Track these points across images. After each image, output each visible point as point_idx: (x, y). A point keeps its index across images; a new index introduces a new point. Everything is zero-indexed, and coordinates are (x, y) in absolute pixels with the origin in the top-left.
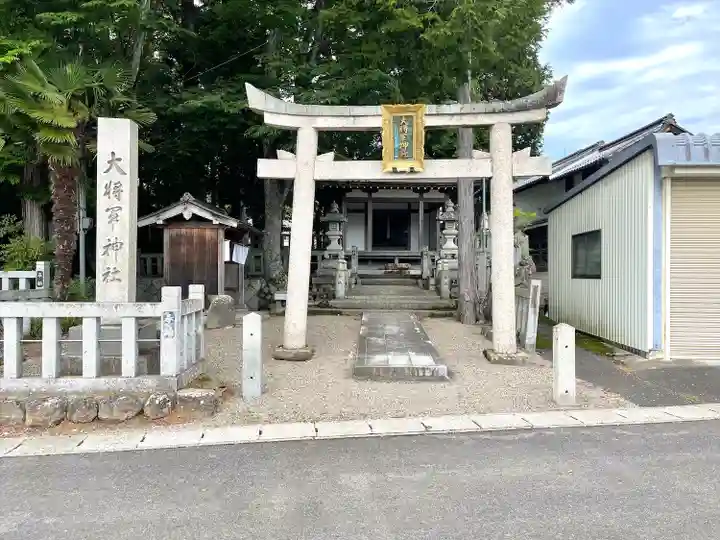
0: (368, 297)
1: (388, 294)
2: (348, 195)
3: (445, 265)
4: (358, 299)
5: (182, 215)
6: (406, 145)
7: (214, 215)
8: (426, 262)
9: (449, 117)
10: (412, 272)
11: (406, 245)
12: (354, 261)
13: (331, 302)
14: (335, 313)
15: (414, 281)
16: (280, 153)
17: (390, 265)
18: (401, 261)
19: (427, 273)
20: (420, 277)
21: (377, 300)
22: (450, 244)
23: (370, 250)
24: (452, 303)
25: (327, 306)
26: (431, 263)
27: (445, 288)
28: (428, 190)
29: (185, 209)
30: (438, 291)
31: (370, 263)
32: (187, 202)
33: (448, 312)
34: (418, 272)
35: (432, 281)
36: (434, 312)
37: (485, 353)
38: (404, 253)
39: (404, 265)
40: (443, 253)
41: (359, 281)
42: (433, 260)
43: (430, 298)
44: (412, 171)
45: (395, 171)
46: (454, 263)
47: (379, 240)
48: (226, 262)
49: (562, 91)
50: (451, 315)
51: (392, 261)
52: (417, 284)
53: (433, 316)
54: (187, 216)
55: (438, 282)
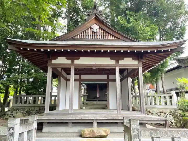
2: (54, 62)
17: (87, 132)
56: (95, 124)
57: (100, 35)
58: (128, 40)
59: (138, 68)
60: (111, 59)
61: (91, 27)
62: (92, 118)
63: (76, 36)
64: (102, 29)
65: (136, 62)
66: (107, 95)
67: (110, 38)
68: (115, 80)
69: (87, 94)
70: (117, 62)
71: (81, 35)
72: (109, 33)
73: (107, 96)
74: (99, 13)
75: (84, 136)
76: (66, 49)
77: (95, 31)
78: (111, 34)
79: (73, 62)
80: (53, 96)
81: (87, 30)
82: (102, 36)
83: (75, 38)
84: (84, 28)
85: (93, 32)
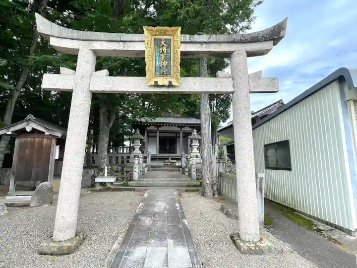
0: (151, 179)
1: (163, 177)
2: (148, 128)
3: (194, 161)
4: (145, 181)
5: (25, 128)
6: (165, 64)
7: (47, 129)
8: (184, 159)
9: (199, 45)
10: (177, 164)
11: (175, 152)
12: (149, 160)
13: (131, 183)
14: (131, 190)
15: (178, 169)
16: (63, 70)
17: (167, 161)
18: (172, 159)
19: (184, 165)
20: (181, 167)
21: (156, 181)
22: (195, 150)
23: (158, 154)
24: (198, 183)
25: (127, 185)
26: (186, 159)
27: (194, 174)
28: (184, 126)
29: (28, 125)
30: (190, 175)
31: (157, 160)
32: (29, 120)
33: (196, 188)
34: (180, 164)
35: (187, 170)
36: (188, 188)
37: (232, 237)
38: (173, 155)
39: (174, 161)
40: (192, 155)
41: (151, 169)
42: (187, 159)
43: (185, 180)
44: (170, 85)
45: (156, 85)
46: (199, 160)
47: (162, 149)
48: (56, 160)
49: (284, 29)
50: (198, 190)
51: (168, 159)
52: (179, 171)
53: (187, 191)
54: (28, 129)
55: (190, 170)
62: (169, 156)
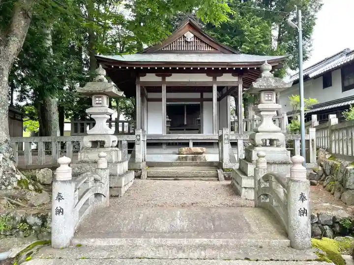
2: (142, 79)
17: (184, 149)
18: (195, 144)
34: (217, 159)
38: (197, 136)
51: (187, 144)
56: (191, 144)
57: (194, 46)
58: (227, 52)
59: (238, 86)
60: (207, 75)
61: (184, 35)
62: (188, 138)
63: (166, 47)
64: (197, 37)
65: (236, 79)
66: (200, 120)
67: (207, 50)
68: (211, 100)
69: (171, 120)
70: (215, 78)
71: (172, 45)
72: (205, 43)
73: (200, 122)
74: (193, 17)
75: (182, 153)
76: (160, 66)
77: (189, 40)
78: (207, 44)
79: (164, 79)
80: (121, 122)
81: (179, 39)
82: (198, 47)
83: (165, 49)
84: (175, 38)
85: (186, 41)
